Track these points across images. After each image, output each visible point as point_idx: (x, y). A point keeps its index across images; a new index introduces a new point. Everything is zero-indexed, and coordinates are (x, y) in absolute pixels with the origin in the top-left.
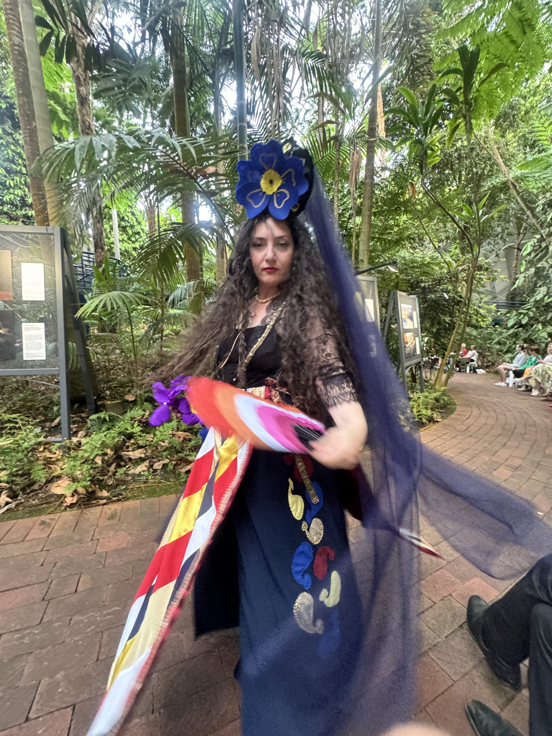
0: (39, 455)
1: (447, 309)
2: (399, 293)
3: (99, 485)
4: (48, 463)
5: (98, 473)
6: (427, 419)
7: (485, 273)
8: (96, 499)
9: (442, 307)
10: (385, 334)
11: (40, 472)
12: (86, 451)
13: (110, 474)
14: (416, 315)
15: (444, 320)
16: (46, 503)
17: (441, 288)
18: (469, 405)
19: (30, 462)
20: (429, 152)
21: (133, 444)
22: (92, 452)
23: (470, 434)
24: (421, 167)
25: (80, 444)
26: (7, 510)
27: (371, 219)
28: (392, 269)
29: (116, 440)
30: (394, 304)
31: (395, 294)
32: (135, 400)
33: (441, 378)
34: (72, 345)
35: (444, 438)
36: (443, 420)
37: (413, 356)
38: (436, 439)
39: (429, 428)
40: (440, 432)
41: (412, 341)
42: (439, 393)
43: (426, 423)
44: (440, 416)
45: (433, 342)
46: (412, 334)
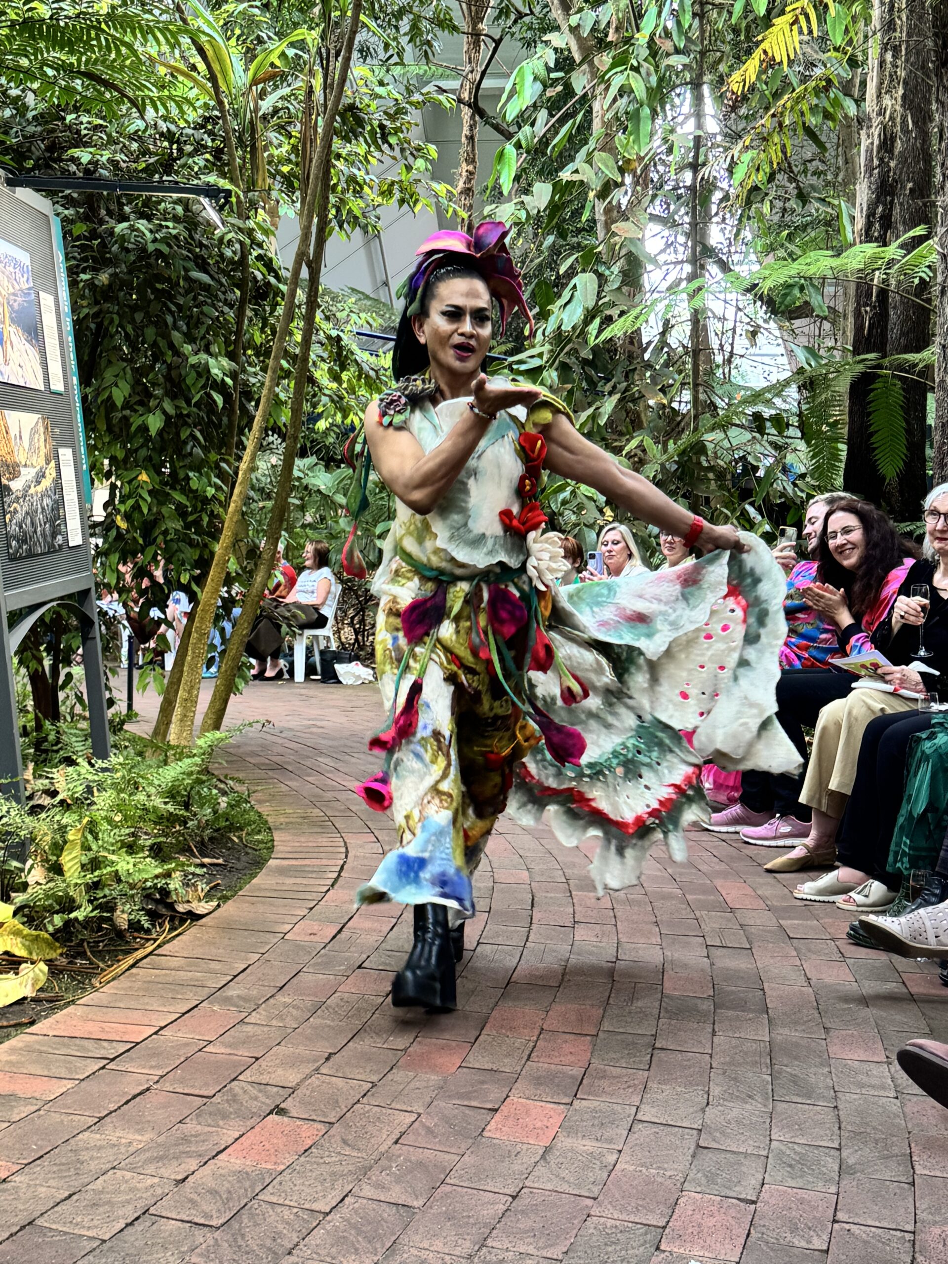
6: (140, 907)
18: (326, 825)
35: (238, 996)
36: (219, 906)
37: (49, 552)
38: (196, 1006)
39: (151, 953)
40: (214, 965)
41: (42, 461)
42: (187, 761)
43: (135, 926)
44: (203, 887)
45: (150, 492)
46: (41, 424)
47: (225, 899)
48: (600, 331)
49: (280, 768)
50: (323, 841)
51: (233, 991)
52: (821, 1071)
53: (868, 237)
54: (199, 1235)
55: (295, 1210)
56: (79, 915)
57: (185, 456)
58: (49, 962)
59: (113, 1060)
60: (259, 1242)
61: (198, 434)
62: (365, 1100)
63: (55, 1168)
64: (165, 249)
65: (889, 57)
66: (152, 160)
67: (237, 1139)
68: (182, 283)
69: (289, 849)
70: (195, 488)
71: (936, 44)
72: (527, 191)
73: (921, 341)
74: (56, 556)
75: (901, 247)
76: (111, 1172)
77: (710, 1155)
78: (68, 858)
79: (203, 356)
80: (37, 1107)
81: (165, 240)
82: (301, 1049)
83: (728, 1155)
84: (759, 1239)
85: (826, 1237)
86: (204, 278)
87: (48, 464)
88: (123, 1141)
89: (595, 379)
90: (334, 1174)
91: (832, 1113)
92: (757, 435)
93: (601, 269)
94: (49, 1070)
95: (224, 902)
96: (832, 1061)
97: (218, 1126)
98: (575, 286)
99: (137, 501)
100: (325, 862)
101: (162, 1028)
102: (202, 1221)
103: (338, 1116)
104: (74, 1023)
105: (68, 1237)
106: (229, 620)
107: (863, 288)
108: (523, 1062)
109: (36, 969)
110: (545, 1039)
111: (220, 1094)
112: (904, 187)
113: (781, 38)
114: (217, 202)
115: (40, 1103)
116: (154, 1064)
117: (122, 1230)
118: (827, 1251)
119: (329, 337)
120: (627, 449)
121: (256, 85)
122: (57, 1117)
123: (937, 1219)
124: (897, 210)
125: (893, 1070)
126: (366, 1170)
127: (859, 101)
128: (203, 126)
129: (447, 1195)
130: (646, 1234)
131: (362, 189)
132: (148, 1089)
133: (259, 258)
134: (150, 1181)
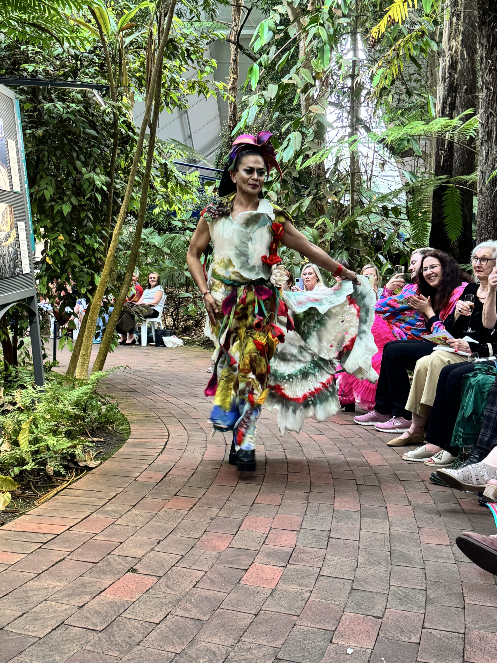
6: (60, 463)
14: (15, 153)
18: (158, 420)
23: (174, 490)
35: (112, 511)
36: (101, 463)
37: (12, 277)
38: (89, 515)
39: (65, 488)
40: (99, 494)
41: (9, 229)
42: (85, 387)
43: (57, 474)
44: (93, 453)
45: (64, 245)
46: (8, 209)
47: (105, 459)
48: (303, 162)
49: (134, 391)
50: (156, 429)
51: (108, 508)
52: (416, 550)
53: (443, 114)
54: (91, 635)
55: (141, 622)
56: (28, 467)
57: (83, 227)
58: (12, 492)
59: (45, 543)
60: (122, 639)
61: (90, 215)
62: (178, 565)
63: (15, 600)
64: (73, 118)
65: (454, 20)
66: (66, 70)
67: (110, 585)
68: (82, 135)
69: (138, 433)
70: (88, 244)
71: (479, 13)
72: (265, 88)
73: (470, 169)
74: (15, 279)
75: (460, 119)
76: (44, 602)
77: (358, 593)
78: (22, 438)
79: (92, 175)
80: (5, 568)
81: (73, 113)
82: (145, 539)
83: (368, 594)
84: (383, 637)
85: (418, 636)
86: (93, 132)
87: (12, 230)
88: (51, 586)
89: (300, 188)
90: (162, 603)
91: (421, 572)
92: (385, 218)
93: (304, 130)
94: (12, 549)
95: (104, 461)
96: (422, 545)
97: (101, 578)
98: (290, 139)
99: (57, 250)
100: (157, 440)
101: (71, 527)
102: (92, 628)
103: (164, 572)
104: (25, 524)
105: (21, 636)
106: (107, 313)
107: (440, 141)
108: (261, 544)
109: (5, 496)
110: (272, 533)
111: (102, 561)
112: (462, 88)
113: (398, 9)
114: (102, 93)
115: (7, 566)
116: (67, 545)
117: (50, 633)
118: (419, 644)
119: (161, 164)
120: (317, 225)
121: (122, 31)
122: (16, 574)
123: (477, 627)
124: (458, 100)
125: (453, 549)
126: (179, 601)
127: (439, 43)
128: (93, 52)
129: (221, 614)
130: (325, 634)
131: (178, 85)
132: (64, 559)
133: (124, 122)
134: (64, 607)
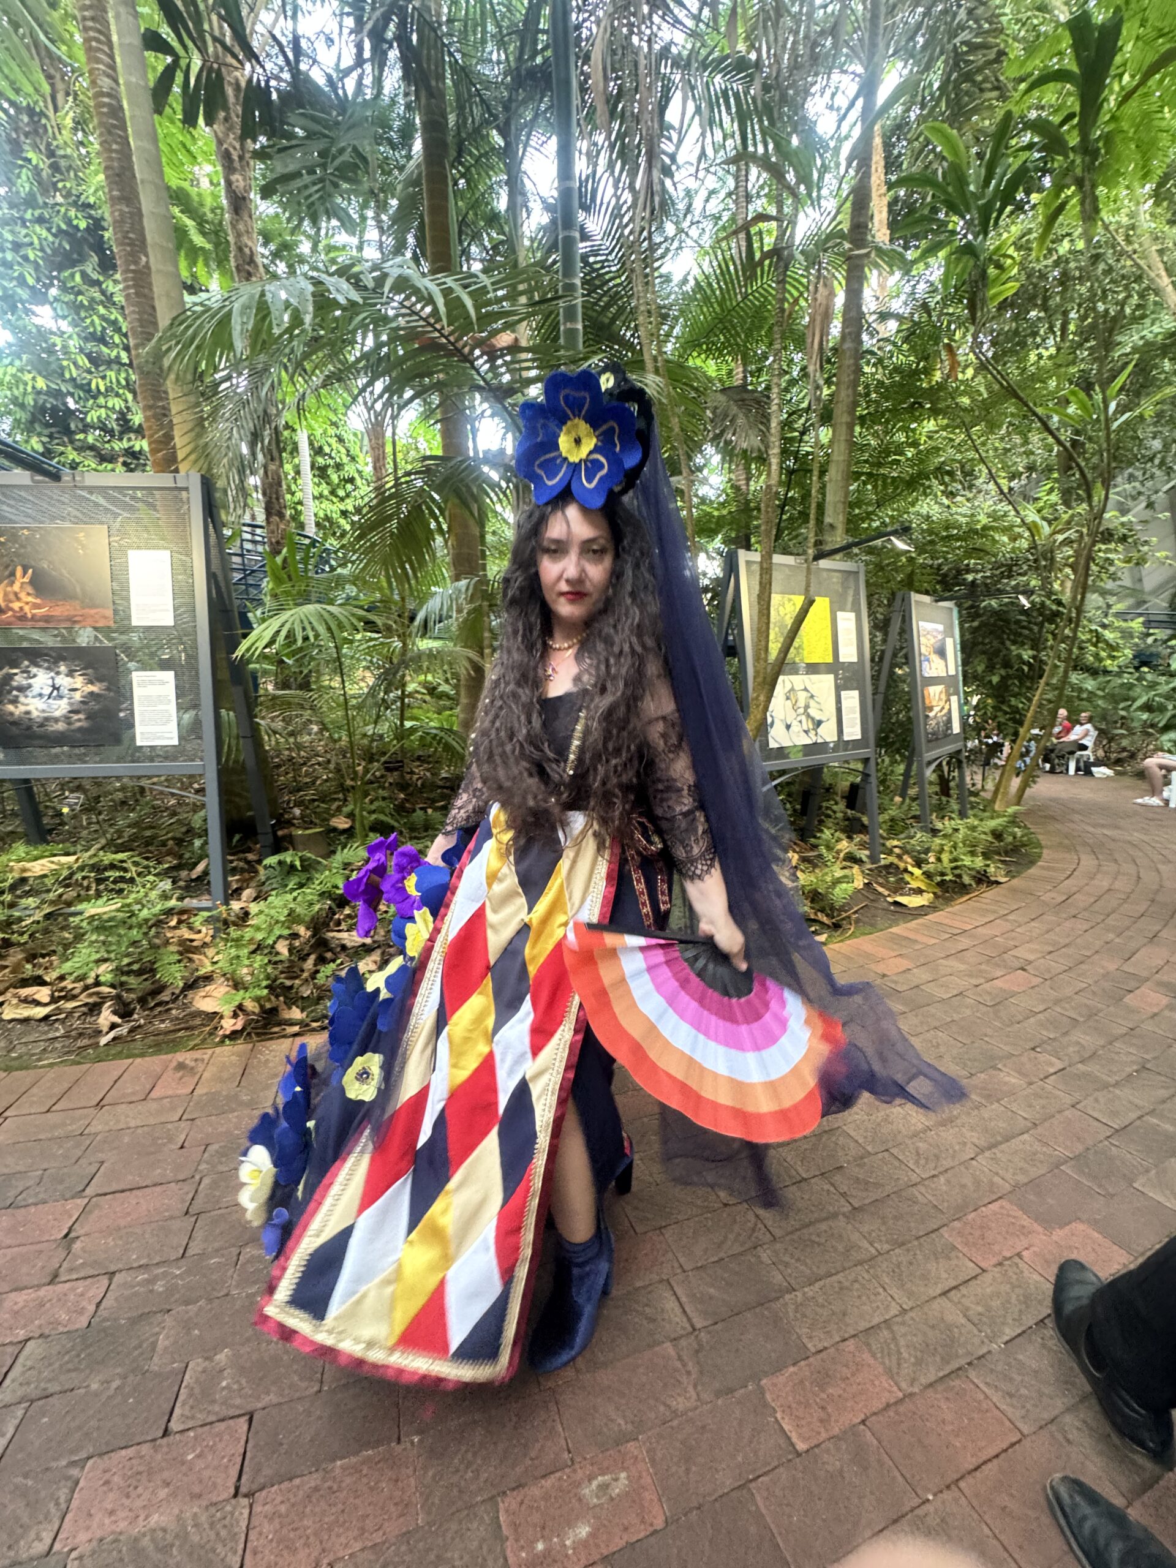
0: (169, 935)
1: (1026, 632)
2: (915, 597)
3: (286, 997)
4: (187, 949)
5: (282, 972)
6: (974, 877)
7: (1120, 548)
8: (279, 1024)
9: (1013, 627)
10: (882, 688)
11: (174, 968)
12: (258, 929)
13: (305, 975)
14: (952, 647)
15: (1019, 656)
16: (186, 1029)
17: (1013, 583)
18: (1070, 848)
19: (153, 947)
20: (992, 271)
21: (349, 916)
22: (271, 931)
23: (1073, 912)
24: (972, 307)
25: (245, 915)
26: (114, 1039)
27: (853, 431)
28: (900, 545)
29: (317, 907)
30: (903, 621)
31: (906, 601)
32: (352, 828)
33: (1007, 787)
34: (228, 716)
35: (1013, 920)
36: (1010, 879)
37: (945, 738)
38: (994, 920)
39: (976, 896)
40: (1003, 905)
41: (944, 703)
42: (1001, 819)
43: (972, 884)
44: (1003, 870)
46: (944, 688)
47: (1014, 877)
49: (1053, 818)
50: (1067, 856)
55: (1023, 1008)
58: (935, 893)
59: (956, 935)
60: (1006, 1016)
62: (1064, 973)
63: (929, 969)
67: (1003, 976)
69: (1049, 858)
76: (950, 976)
78: (944, 856)
80: (925, 946)
82: (1038, 946)
88: (956, 966)
90: (1044, 999)
94: (931, 933)
97: (996, 969)
100: (1066, 866)
101: (978, 926)
102: (983, 1002)
103: (1051, 977)
104: (941, 918)
105: (931, 994)
108: (1153, 973)
109: (929, 895)
111: (998, 957)
116: (973, 939)
117: (951, 997)
122: (930, 952)
126: (1059, 1001)
129: (1097, 1020)
132: (967, 949)
134: (965, 983)
